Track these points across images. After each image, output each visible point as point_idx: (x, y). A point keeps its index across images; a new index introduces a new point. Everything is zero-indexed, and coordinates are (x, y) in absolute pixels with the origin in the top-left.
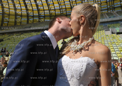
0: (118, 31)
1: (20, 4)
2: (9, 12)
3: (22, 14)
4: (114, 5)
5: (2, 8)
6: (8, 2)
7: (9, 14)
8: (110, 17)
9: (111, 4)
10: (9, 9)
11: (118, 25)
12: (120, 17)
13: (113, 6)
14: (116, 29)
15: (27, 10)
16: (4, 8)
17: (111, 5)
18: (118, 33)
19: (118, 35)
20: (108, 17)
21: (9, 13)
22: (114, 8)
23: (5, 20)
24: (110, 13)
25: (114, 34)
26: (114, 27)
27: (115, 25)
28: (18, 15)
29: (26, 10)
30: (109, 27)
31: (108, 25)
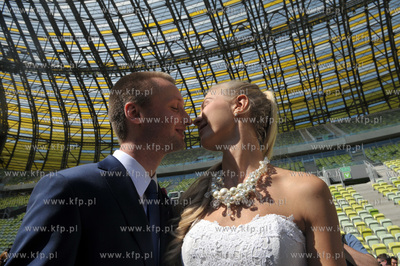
0: (347, 176)
1: (80, 113)
2: (51, 134)
3: (82, 139)
4: (326, 106)
5: (34, 123)
6: (50, 110)
7: (51, 140)
8: (319, 139)
9: (317, 103)
10: (52, 125)
11: (346, 158)
12: (348, 136)
13: (324, 108)
14: (341, 169)
15: (97, 127)
16: (38, 123)
17: (318, 107)
18: (348, 183)
19: (350, 187)
20: (314, 139)
21: (51, 137)
22: (329, 114)
23: (37, 155)
24: (318, 128)
25: (336, 186)
26: (334, 165)
27: (336, 159)
28: (74, 142)
29: (95, 128)
30: (320, 165)
31: (316, 161)
